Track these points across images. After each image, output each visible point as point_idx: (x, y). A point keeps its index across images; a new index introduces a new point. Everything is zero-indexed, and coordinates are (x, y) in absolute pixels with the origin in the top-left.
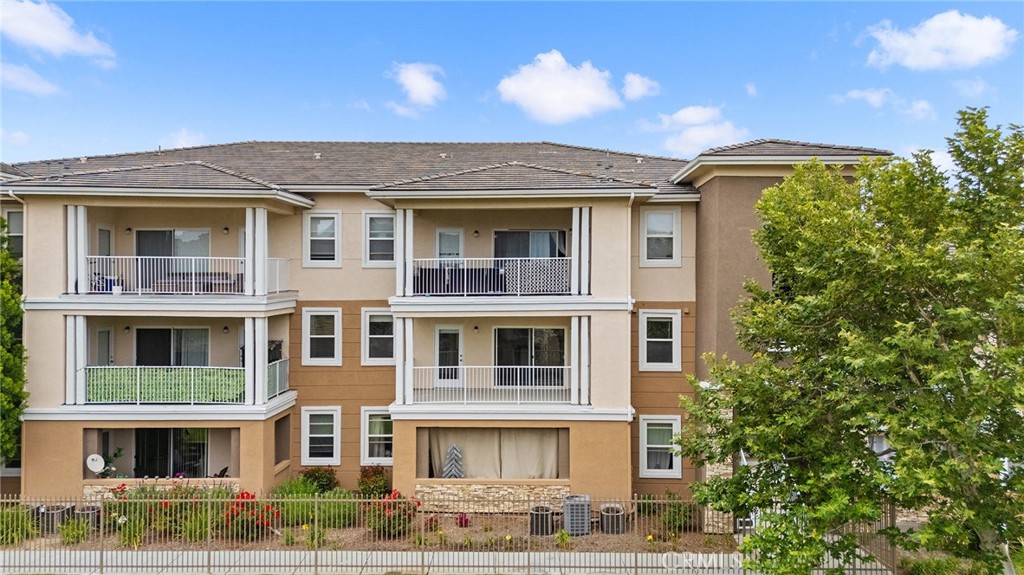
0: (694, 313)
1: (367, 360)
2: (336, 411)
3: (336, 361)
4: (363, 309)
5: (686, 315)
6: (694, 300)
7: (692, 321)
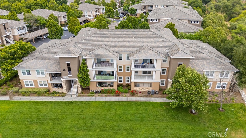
0: (169, 68)
1: (126, 71)
2: (123, 77)
3: (122, 71)
4: (126, 66)
5: (167, 69)
6: (169, 67)
7: (168, 69)
